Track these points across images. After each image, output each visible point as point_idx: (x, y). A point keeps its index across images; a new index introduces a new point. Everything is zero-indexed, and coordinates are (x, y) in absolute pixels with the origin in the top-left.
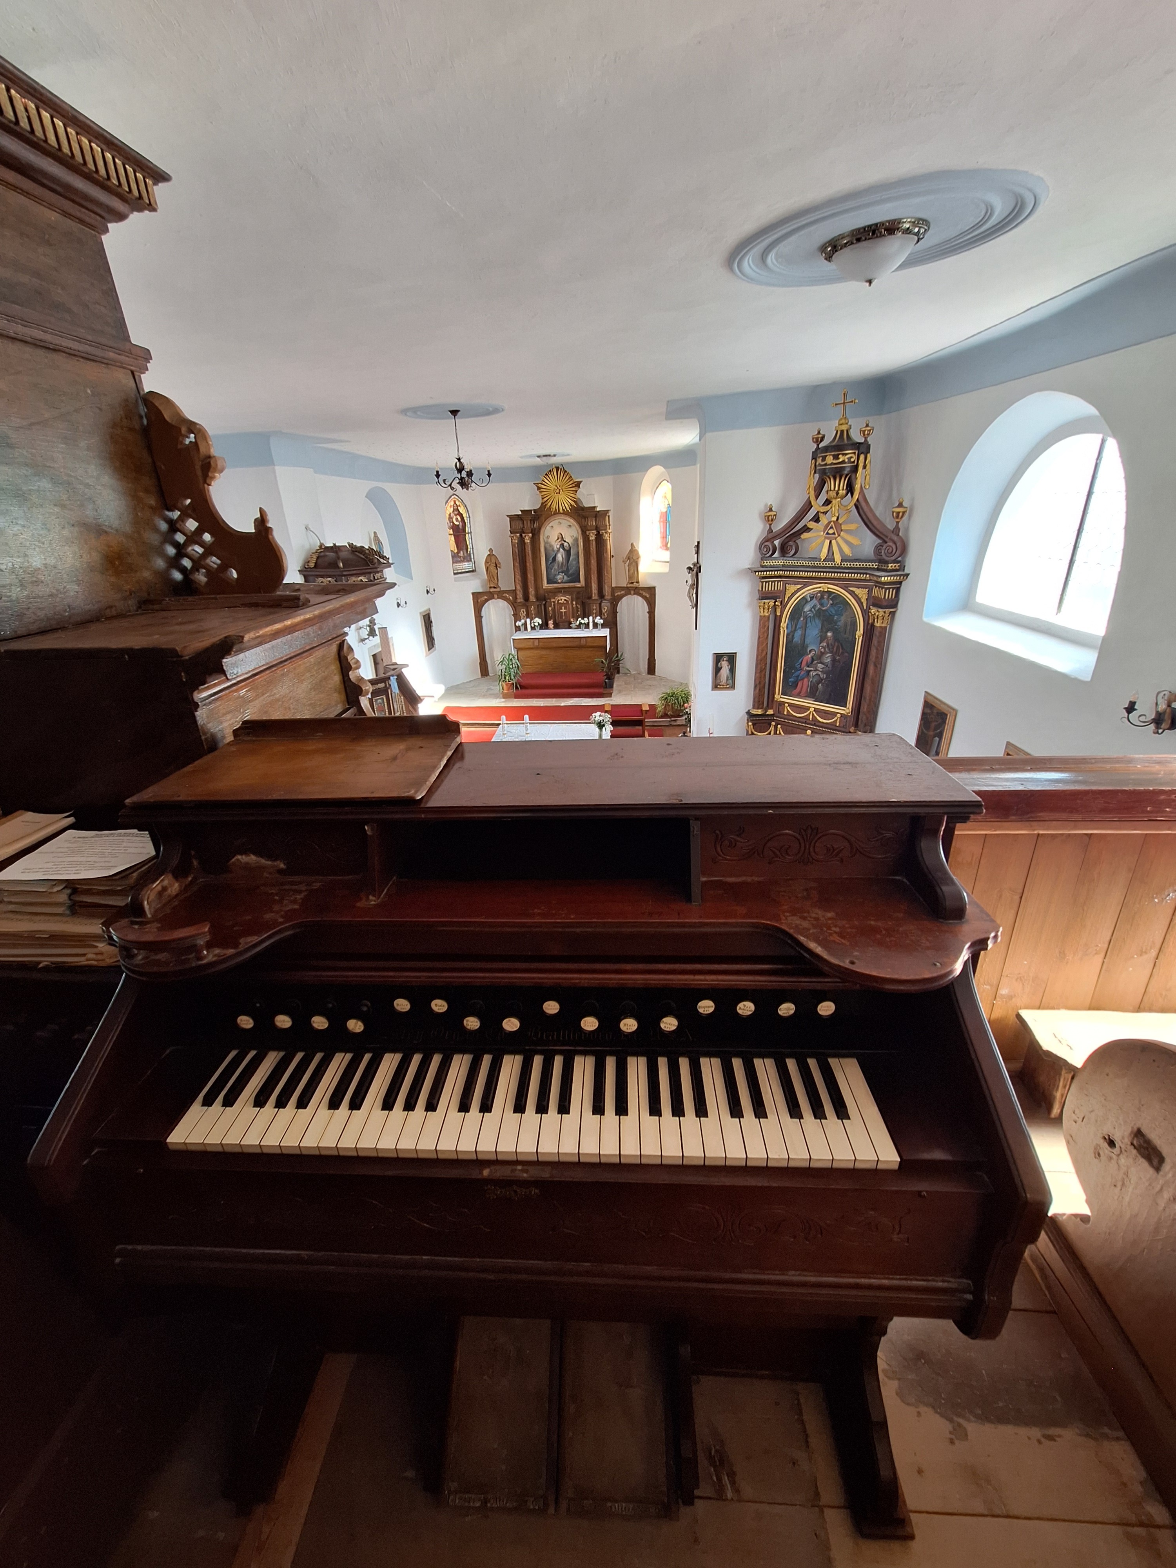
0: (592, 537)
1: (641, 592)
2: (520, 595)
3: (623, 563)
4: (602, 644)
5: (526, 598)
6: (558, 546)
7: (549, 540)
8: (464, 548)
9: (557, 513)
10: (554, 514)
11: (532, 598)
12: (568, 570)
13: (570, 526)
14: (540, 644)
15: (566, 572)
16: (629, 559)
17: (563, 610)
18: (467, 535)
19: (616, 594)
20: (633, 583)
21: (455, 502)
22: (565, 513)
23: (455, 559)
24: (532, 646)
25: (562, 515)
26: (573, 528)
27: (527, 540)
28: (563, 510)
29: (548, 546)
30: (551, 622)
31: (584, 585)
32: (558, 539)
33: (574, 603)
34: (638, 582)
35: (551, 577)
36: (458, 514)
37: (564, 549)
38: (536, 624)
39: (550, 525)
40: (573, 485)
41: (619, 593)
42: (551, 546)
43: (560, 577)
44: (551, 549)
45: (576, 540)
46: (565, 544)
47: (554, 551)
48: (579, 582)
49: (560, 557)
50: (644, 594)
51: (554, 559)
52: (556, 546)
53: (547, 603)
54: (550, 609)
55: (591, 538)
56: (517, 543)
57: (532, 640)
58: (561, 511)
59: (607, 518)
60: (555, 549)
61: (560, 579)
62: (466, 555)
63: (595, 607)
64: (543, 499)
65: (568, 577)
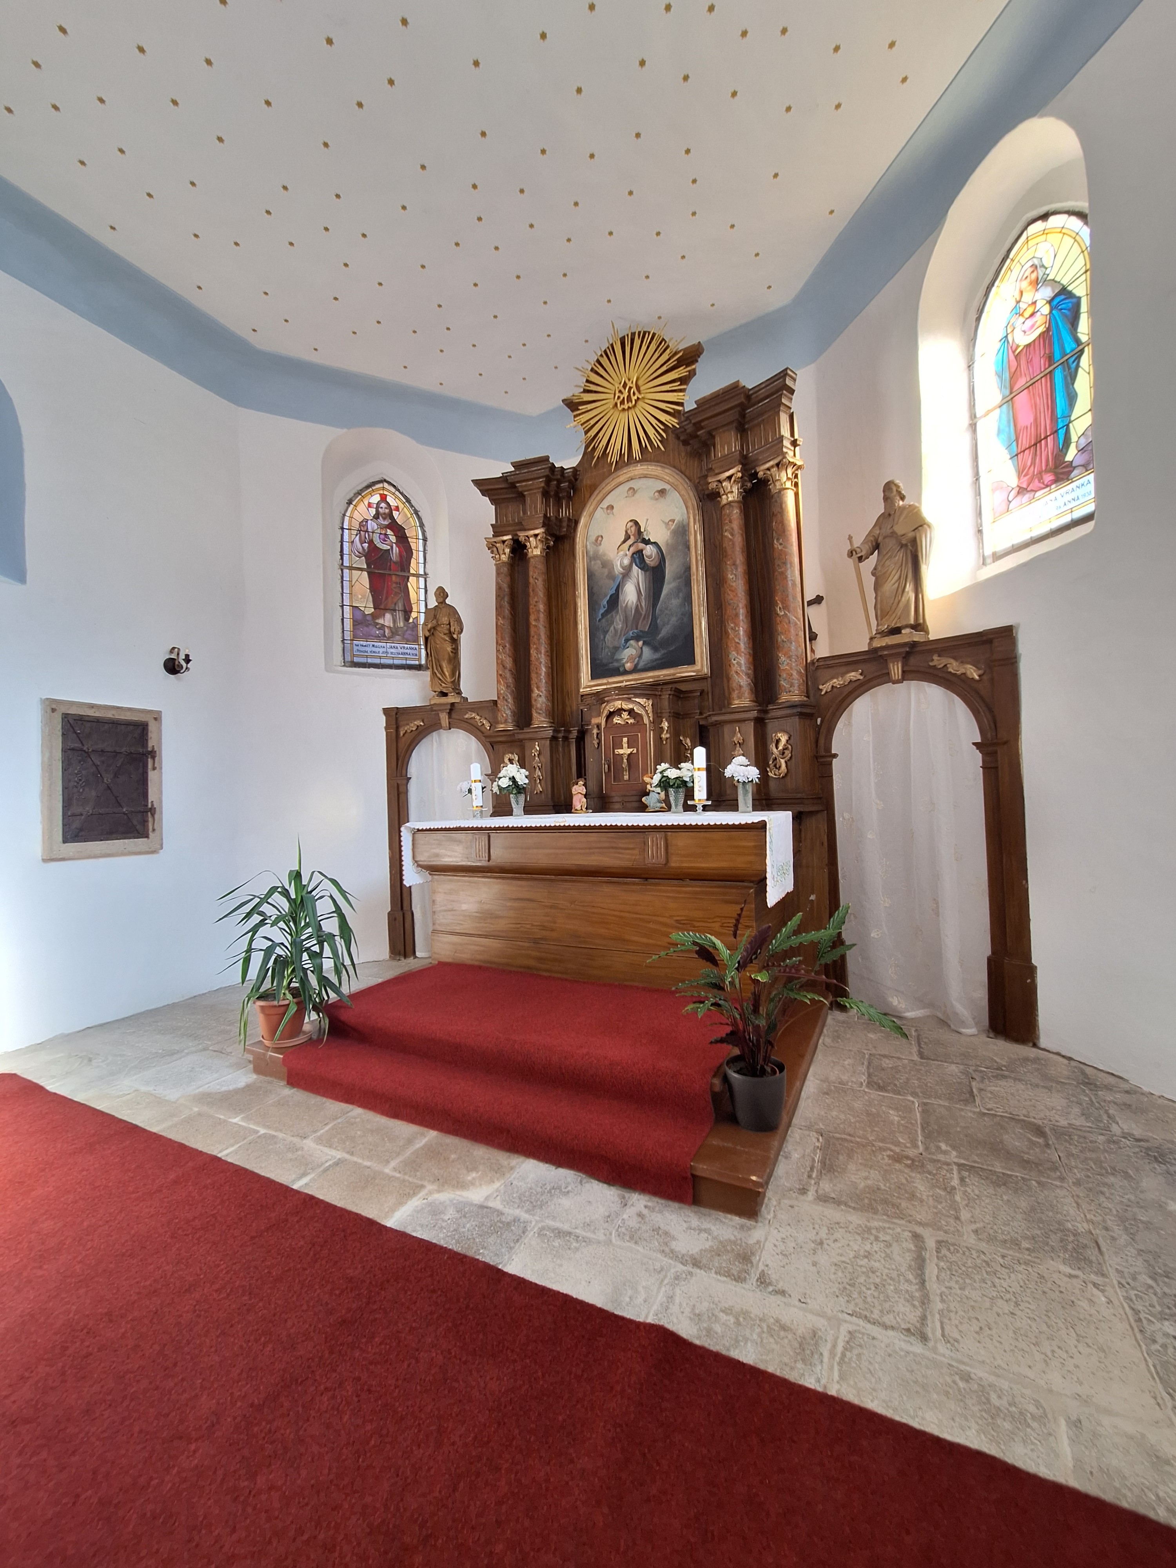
0: (732, 493)
1: (937, 661)
2: (506, 711)
3: (850, 562)
4: (740, 863)
5: (523, 717)
6: (626, 561)
7: (602, 549)
8: (400, 606)
9: (626, 460)
10: (618, 468)
11: (540, 720)
12: (654, 628)
13: (662, 492)
16: (877, 546)
17: (625, 751)
18: (412, 580)
19: (825, 688)
20: (896, 631)
21: (383, 498)
23: (363, 630)
25: (641, 464)
26: (673, 497)
27: (535, 549)
28: (644, 447)
29: (597, 566)
31: (706, 670)
32: (627, 537)
33: (665, 725)
34: (919, 626)
35: (604, 655)
37: (643, 565)
39: (606, 503)
40: (672, 363)
41: (837, 682)
42: (607, 564)
43: (629, 654)
44: (606, 571)
45: (681, 532)
46: (649, 550)
47: (611, 576)
48: (692, 662)
49: (630, 594)
50: (954, 667)
51: (614, 600)
52: (620, 559)
55: (728, 503)
56: (508, 564)
58: (636, 452)
60: (618, 569)
61: (631, 658)
62: (401, 624)
63: (738, 737)
64: (586, 432)
65: (655, 649)
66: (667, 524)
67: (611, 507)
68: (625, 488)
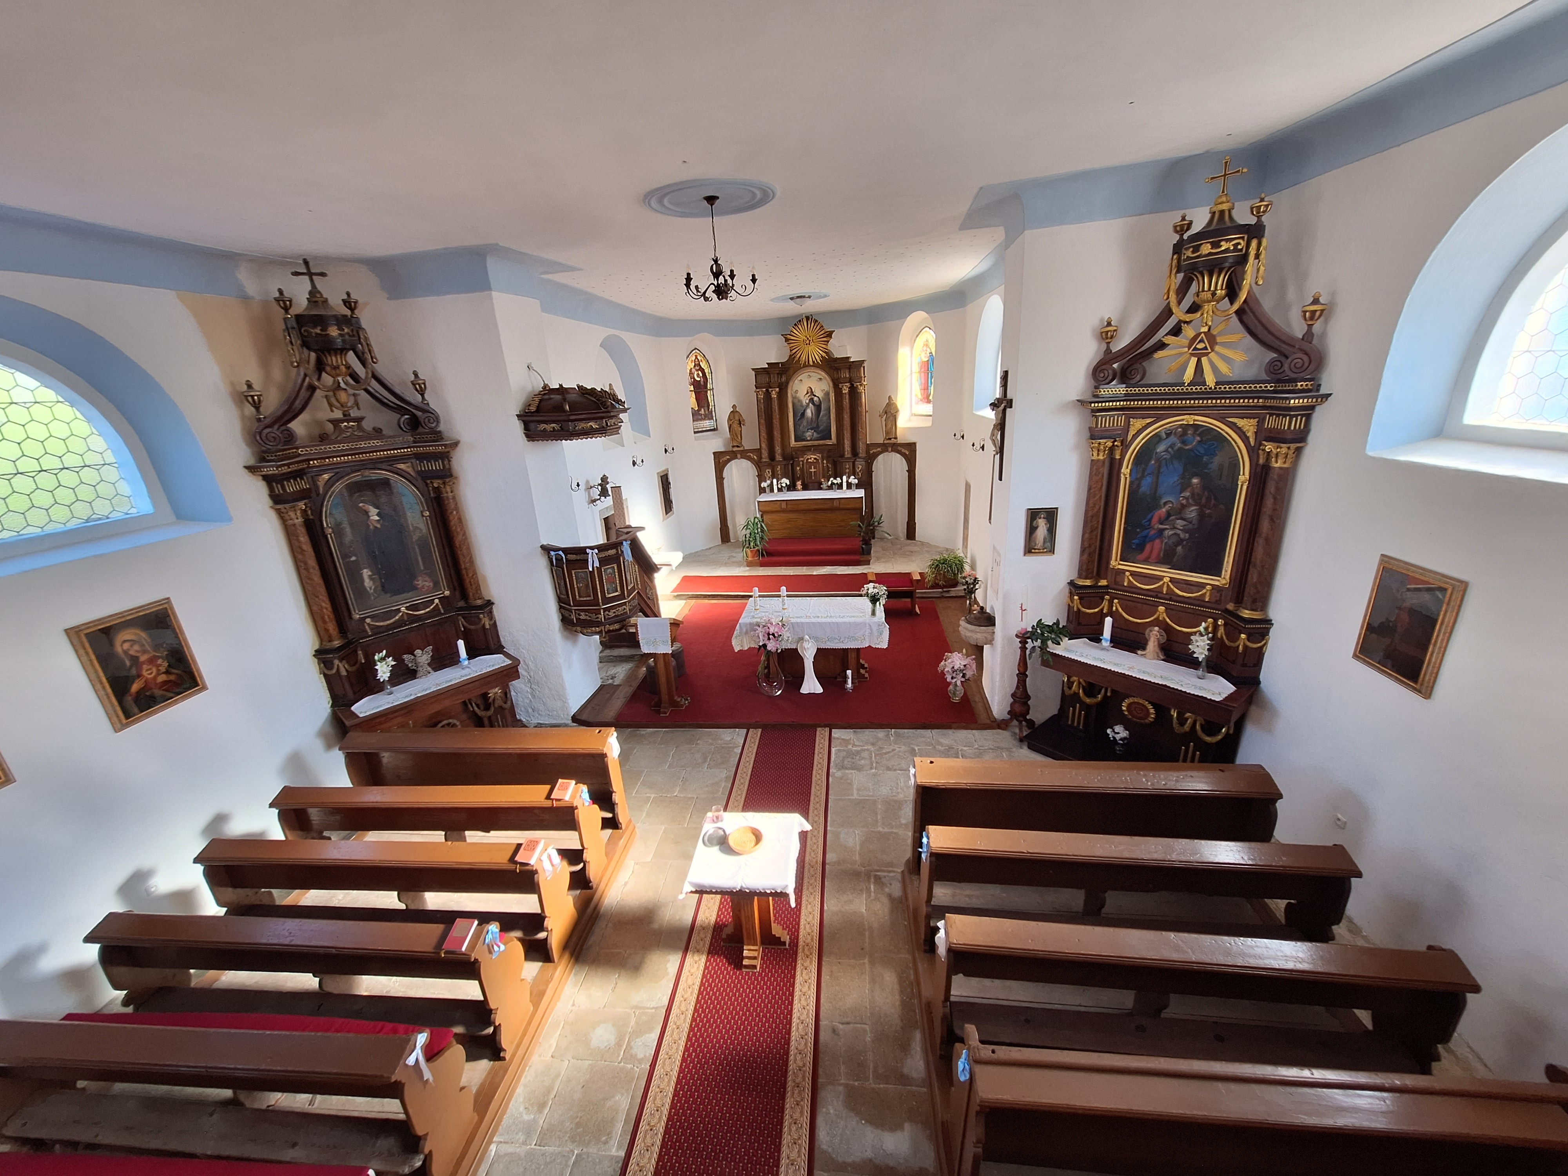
0: (846, 390)
1: (899, 448)
2: (765, 454)
3: (880, 418)
4: (857, 506)
5: (772, 457)
6: (807, 401)
7: (798, 395)
8: (706, 405)
9: (806, 365)
10: (803, 367)
11: (779, 458)
12: (818, 426)
13: (820, 379)
14: (789, 506)
15: (816, 429)
16: (886, 413)
17: (813, 470)
18: (709, 392)
19: (871, 452)
20: (890, 439)
21: (696, 356)
22: (816, 365)
23: (696, 417)
24: (779, 509)
25: (813, 368)
26: (824, 381)
27: (774, 395)
28: (813, 362)
29: (796, 401)
30: (799, 483)
31: (835, 442)
32: (807, 393)
33: (825, 462)
34: (896, 438)
35: (799, 433)
36: (699, 370)
37: (813, 404)
38: (784, 485)
39: (799, 378)
40: (825, 335)
41: (875, 451)
42: (800, 401)
43: (809, 434)
44: (800, 404)
45: (827, 394)
46: (816, 399)
47: (802, 406)
48: (831, 439)
49: (809, 413)
50: (903, 450)
51: (803, 414)
52: (805, 400)
53: (795, 463)
54: (798, 468)
55: (844, 392)
56: (763, 398)
57: (779, 503)
58: (811, 363)
59: (862, 369)
60: (804, 404)
61: (809, 436)
62: (707, 412)
63: (847, 466)
64: (791, 351)
65: (818, 433)
66: (822, 391)
67: (801, 380)
68: (807, 374)
